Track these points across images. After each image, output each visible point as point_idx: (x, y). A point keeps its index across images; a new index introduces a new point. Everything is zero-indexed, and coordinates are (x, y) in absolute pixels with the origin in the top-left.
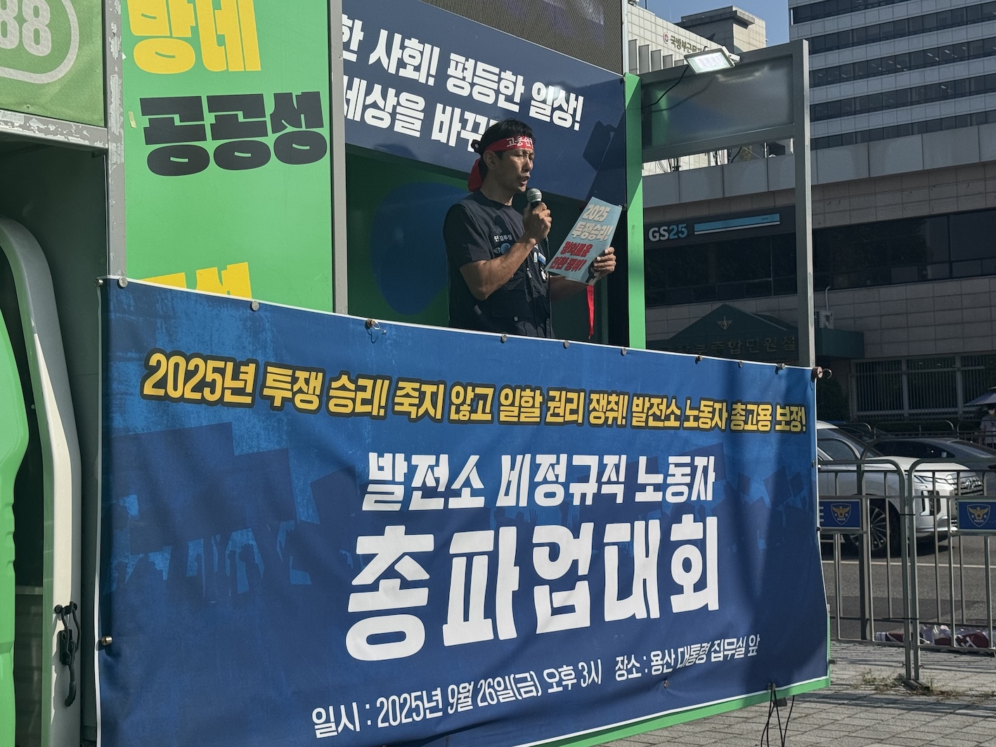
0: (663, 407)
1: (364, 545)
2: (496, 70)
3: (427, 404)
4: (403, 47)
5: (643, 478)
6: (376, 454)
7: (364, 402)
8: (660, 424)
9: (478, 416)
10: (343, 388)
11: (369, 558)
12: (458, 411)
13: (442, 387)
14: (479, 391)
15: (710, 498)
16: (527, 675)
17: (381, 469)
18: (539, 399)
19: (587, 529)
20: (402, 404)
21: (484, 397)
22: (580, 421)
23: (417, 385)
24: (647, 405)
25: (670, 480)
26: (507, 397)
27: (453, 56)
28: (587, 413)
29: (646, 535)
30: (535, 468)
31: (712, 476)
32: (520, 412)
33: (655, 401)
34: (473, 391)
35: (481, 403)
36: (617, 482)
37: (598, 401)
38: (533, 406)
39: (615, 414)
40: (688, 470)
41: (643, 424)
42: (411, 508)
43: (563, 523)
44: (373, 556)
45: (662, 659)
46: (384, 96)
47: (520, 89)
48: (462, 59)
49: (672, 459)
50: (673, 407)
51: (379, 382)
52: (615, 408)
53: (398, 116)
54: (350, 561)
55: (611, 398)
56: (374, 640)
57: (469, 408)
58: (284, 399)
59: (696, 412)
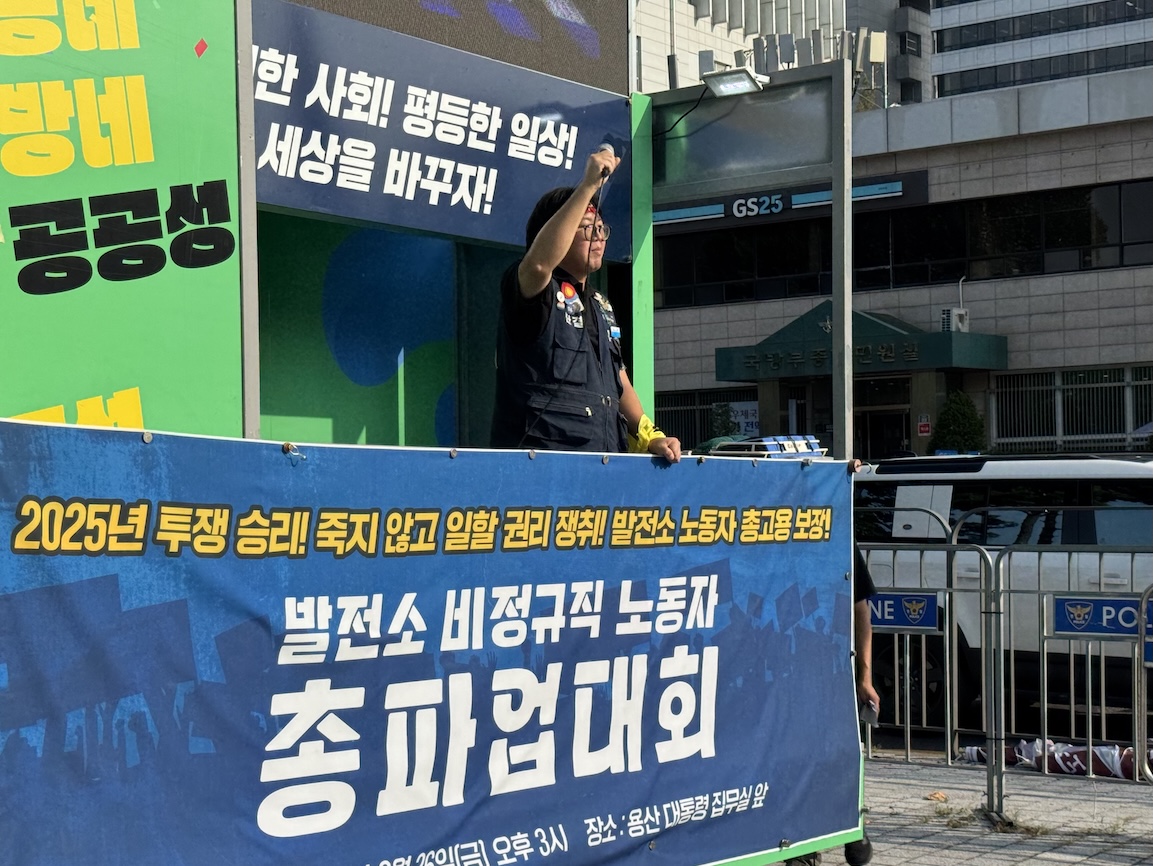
0: (654, 521)
1: (280, 704)
2: (466, 102)
3: (358, 537)
4: (348, 83)
5: (626, 605)
6: (294, 599)
7: (281, 539)
8: (650, 541)
9: (420, 546)
10: (255, 525)
11: (286, 719)
12: (394, 543)
13: (376, 516)
14: (420, 517)
15: (710, 624)
16: (474, 845)
17: (300, 615)
18: (495, 521)
19: (555, 670)
20: (326, 539)
21: (427, 524)
22: (545, 544)
23: (344, 516)
24: (633, 519)
25: (660, 607)
26: (455, 522)
27: (412, 90)
28: (553, 533)
29: (627, 676)
30: (490, 603)
31: (713, 599)
32: (471, 538)
33: (644, 514)
34: (413, 517)
35: (423, 531)
36: (592, 613)
37: (567, 519)
38: (487, 531)
39: (588, 533)
40: (682, 593)
41: (628, 543)
42: (337, 659)
43: (526, 666)
44: (292, 716)
45: (642, 818)
46: (324, 144)
47: (497, 123)
48: (422, 92)
49: (664, 582)
50: (667, 520)
51: (297, 515)
52: (590, 525)
53: (342, 168)
54: (263, 723)
55: (583, 515)
56: (291, 812)
57: (408, 538)
58: (181, 544)
59: (695, 524)
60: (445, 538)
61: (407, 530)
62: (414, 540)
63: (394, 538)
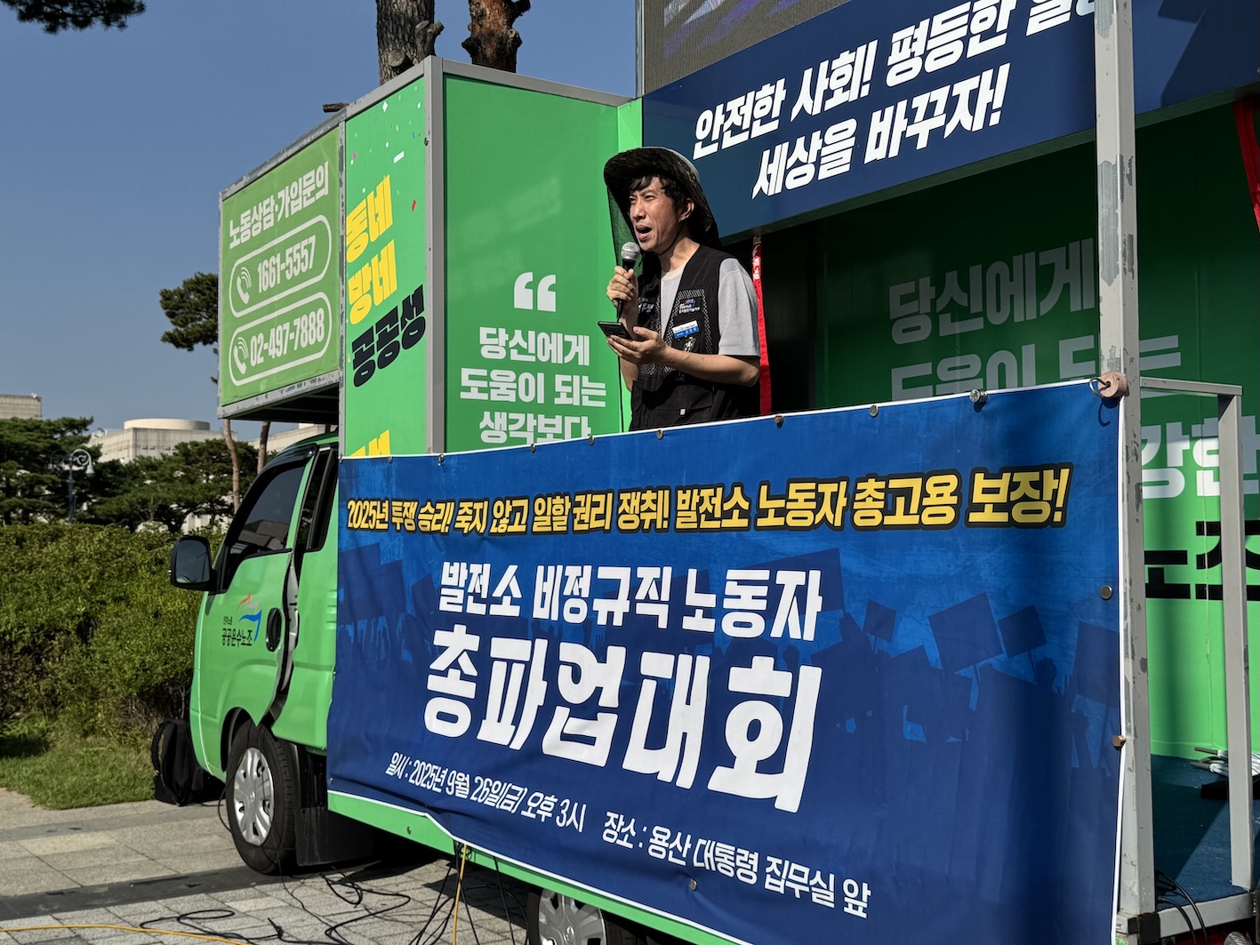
0: (717, 501)
1: (440, 638)
3: (476, 520)
4: (830, 73)
5: (692, 598)
6: (449, 563)
7: (438, 522)
8: (715, 524)
9: (516, 528)
10: (427, 512)
11: (443, 649)
12: (498, 525)
13: (487, 503)
15: (809, 635)
17: (451, 575)
18: (568, 505)
19: (617, 655)
20: (461, 522)
22: (607, 527)
23: (470, 504)
24: (696, 499)
25: (728, 604)
26: (540, 507)
27: (897, 36)
28: (616, 516)
29: (692, 673)
30: (564, 580)
31: (815, 603)
32: (552, 521)
33: (706, 493)
34: (511, 504)
35: (518, 515)
36: (659, 602)
37: (629, 502)
38: (564, 515)
39: (652, 516)
40: (763, 591)
42: (467, 611)
44: (446, 648)
45: (670, 841)
46: (807, 146)
47: (1008, 7)
48: (909, 31)
49: (732, 574)
50: (738, 496)
51: (449, 504)
52: (653, 507)
53: (824, 160)
54: (429, 649)
55: (644, 496)
56: (440, 716)
57: (508, 521)
58: (400, 524)
59: (780, 503)
60: (534, 521)
61: (507, 515)
62: (511, 523)
63: (499, 520)
